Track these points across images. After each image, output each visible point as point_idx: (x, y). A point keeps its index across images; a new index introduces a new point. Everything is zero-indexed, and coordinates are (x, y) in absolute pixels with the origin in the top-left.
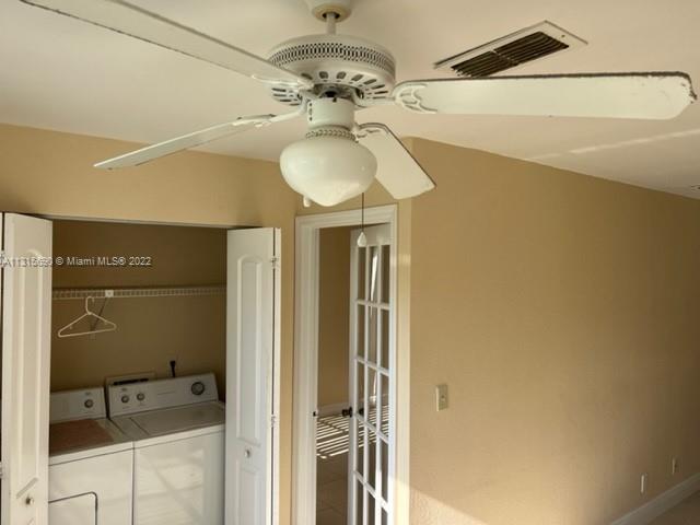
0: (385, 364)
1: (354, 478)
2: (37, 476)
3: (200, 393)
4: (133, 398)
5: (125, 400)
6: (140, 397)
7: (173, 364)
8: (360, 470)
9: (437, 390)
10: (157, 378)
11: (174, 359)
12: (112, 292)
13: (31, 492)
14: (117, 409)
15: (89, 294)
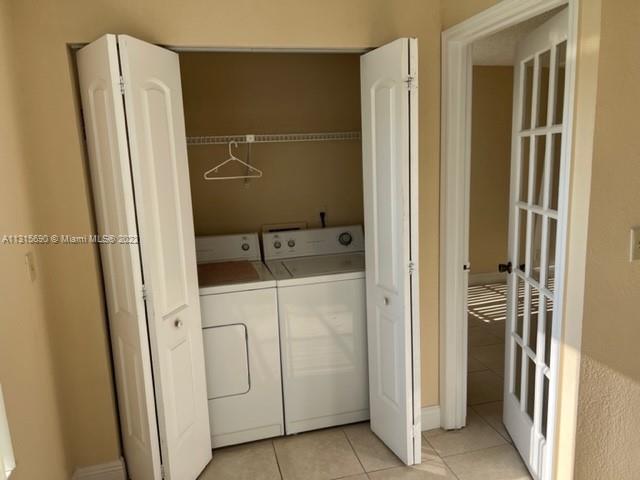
0: (554, 205)
1: (512, 341)
2: (187, 303)
3: (347, 243)
4: (285, 245)
5: (277, 246)
6: (291, 244)
7: (322, 215)
8: (520, 332)
9: (632, 231)
10: (308, 227)
11: (323, 211)
12: (252, 136)
13: (180, 315)
14: (271, 253)
15: (232, 139)
